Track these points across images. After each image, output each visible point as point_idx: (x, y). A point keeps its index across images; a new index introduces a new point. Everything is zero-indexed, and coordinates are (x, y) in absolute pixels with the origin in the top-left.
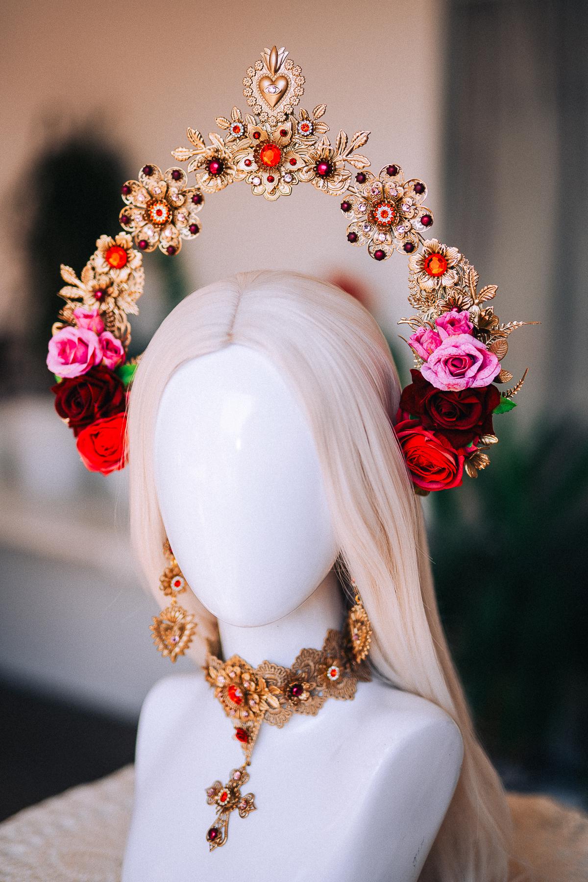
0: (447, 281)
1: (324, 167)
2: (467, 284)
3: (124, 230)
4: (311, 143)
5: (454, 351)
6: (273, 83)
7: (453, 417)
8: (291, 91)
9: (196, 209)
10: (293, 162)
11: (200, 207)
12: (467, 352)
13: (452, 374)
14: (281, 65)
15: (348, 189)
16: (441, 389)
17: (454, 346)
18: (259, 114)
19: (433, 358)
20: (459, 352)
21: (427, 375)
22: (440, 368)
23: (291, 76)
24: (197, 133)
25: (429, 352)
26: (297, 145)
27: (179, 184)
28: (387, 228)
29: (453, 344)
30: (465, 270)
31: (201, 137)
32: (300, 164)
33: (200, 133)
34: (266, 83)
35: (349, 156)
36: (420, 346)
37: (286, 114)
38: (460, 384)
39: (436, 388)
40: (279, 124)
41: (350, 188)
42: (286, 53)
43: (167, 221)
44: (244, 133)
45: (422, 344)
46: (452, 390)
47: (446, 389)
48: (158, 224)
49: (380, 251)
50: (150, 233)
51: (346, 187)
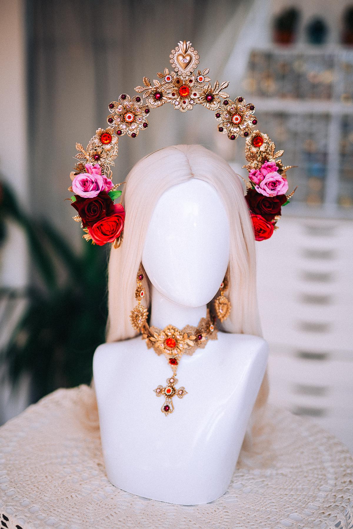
0: (262, 149)
1: (209, 97)
2: (270, 150)
3: (110, 126)
4: (202, 86)
5: (271, 179)
6: (184, 57)
7: (271, 208)
8: (193, 62)
9: (146, 115)
10: (195, 95)
11: (148, 115)
12: (277, 180)
13: (272, 190)
14: (188, 49)
15: (219, 108)
16: (267, 196)
17: (272, 177)
18: (178, 72)
19: (263, 184)
20: (274, 179)
21: (259, 191)
22: (266, 187)
23: (193, 55)
24: (148, 80)
25: (260, 181)
26: (195, 87)
27: (138, 103)
28: (238, 125)
29: (271, 176)
30: (270, 144)
31: (150, 82)
32: (198, 96)
33: (149, 80)
34: (181, 58)
35: (220, 92)
36: (256, 178)
37: (191, 72)
38: (274, 193)
39: (265, 196)
40: (187, 77)
41: (220, 107)
42: (191, 44)
43: (133, 121)
44: (172, 80)
45: (257, 177)
46: (271, 196)
47: (269, 196)
48: (128, 122)
49: (233, 135)
50: (124, 127)
51: (218, 106)
